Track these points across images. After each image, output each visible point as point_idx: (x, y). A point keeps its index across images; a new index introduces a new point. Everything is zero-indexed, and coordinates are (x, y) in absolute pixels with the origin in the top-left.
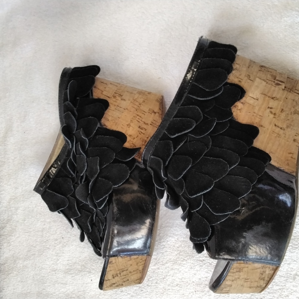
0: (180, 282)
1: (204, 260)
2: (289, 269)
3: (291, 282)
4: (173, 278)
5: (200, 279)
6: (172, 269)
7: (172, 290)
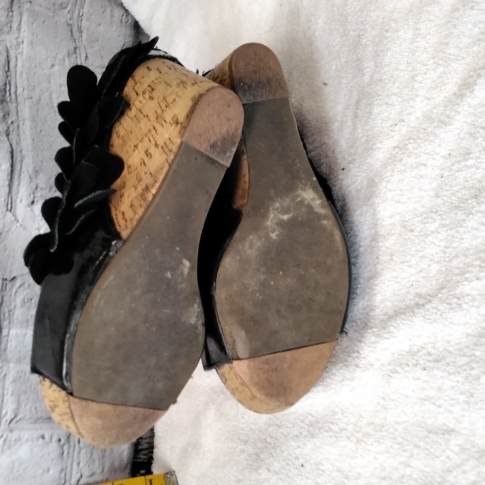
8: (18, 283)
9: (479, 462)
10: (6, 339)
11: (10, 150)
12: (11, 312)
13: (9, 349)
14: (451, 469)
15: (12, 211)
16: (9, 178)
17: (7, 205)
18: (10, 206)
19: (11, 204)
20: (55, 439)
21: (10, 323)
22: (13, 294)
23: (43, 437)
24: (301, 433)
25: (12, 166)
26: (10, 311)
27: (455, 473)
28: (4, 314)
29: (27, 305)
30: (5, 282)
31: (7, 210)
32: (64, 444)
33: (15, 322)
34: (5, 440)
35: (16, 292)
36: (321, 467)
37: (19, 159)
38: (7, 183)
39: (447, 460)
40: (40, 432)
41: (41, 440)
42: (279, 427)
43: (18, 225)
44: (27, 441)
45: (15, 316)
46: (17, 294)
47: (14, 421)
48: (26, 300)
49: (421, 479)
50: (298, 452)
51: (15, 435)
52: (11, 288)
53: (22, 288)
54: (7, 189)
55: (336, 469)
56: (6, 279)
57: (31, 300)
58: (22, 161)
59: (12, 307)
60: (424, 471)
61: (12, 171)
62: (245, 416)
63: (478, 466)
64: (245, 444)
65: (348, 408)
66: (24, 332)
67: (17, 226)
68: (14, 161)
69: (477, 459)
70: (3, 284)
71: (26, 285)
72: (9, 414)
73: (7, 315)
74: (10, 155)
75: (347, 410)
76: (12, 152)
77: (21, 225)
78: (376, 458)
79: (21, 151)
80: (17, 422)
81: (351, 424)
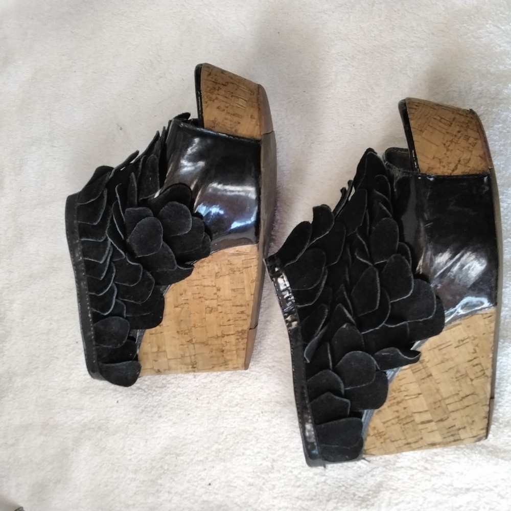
9: (387, 468)
14: (362, 475)
24: (207, 459)
27: (365, 477)
36: (232, 484)
39: (358, 469)
42: (178, 455)
49: (334, 484)
50: (203, 474)
55: (248, 483)
60: (337, 478)
62: (133, 448)
63: (385, 471)
64: (135, 474)
65: (261, 436)
69: (384, 467)
75: (261, 437)
78: (292, 472)
81: (265, 448)
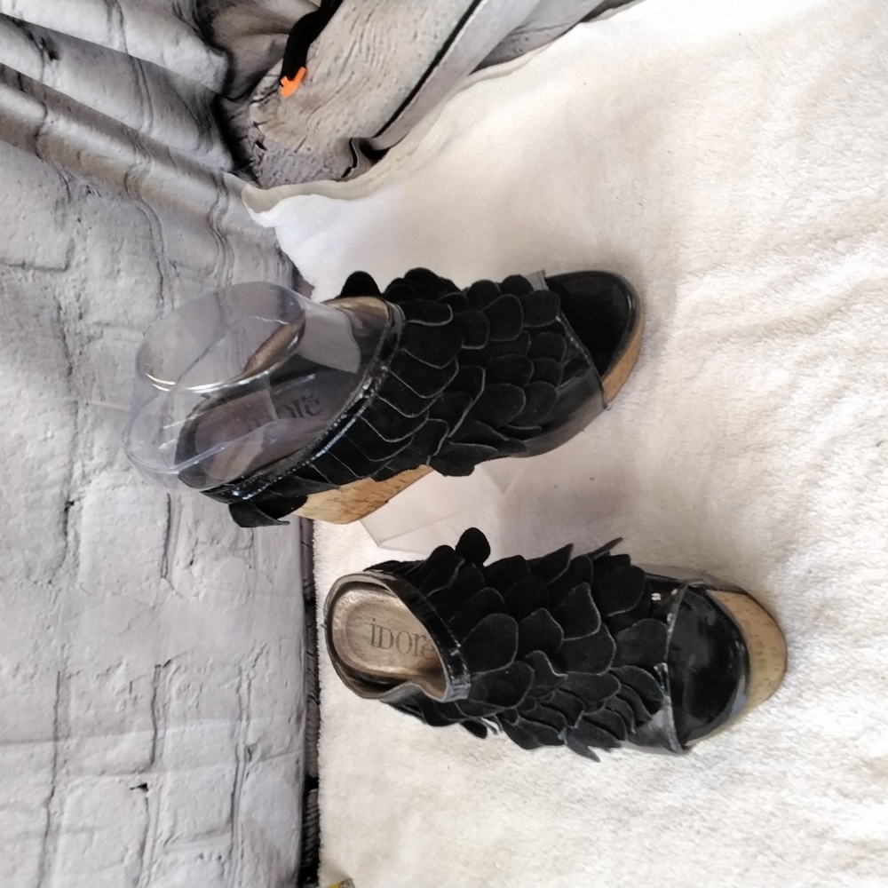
0: (584, 796)
1: (621, 759)
2: (760, 800)
3: (763, 827)
4: (573, 786)
5: (616, 795)
6: (572, 768)
7: (571, 808)
8: (173, 667)
10: (161, 741)
11: (167, 500)
12: (166, 707)
13: (164, 755)
15: (168, 576)
16: (165, 536)
17: (162, 570)
18: (164, 571)
19: (167, 568)
20: (215, 857)
21: (165, 721)
22: (167, 683)
23: (202, 856)
25: (169, 521)
26: (164, 706)
28: (158, 711)
29: (184, 694)
30: (158, 669)
31: (162, 577)
32: (225, 862)
33: (171, 718)
34: (160, 865)
35: (171, 679)
37: (177, 510)
38: (163, 542)
40: (199, 851)
41: (199, 861)
43: (174, 592)
44: (183, 863)
45: (171, 711)
46: (172, 682)
47: (170, 841)
48: (183, 689)
51: (170, 858)
52: (165, 677)
53: (177, 673)
54: (162, 551)
56: (159, 666)
57: (188, 686)
58: (180, 512)
59: (167, 700)
61: (169, 527)
66: (182, 729)
67: (172, 596)
68: (172, 513)
70: (156, 672)
71: (182, 669)
72: (164, 833)
73: (161, 712)
74: (167, 507)
76: (169, 504)
77: (177, 593)
79: (179, 500)
80: (173, 841)
